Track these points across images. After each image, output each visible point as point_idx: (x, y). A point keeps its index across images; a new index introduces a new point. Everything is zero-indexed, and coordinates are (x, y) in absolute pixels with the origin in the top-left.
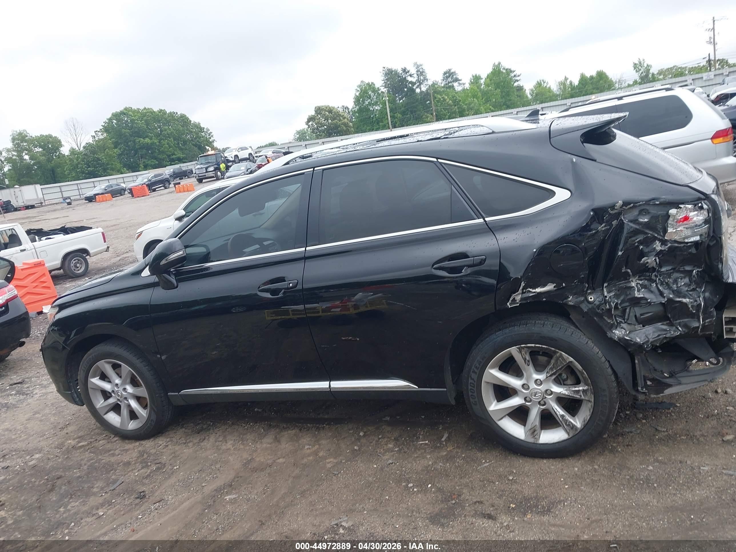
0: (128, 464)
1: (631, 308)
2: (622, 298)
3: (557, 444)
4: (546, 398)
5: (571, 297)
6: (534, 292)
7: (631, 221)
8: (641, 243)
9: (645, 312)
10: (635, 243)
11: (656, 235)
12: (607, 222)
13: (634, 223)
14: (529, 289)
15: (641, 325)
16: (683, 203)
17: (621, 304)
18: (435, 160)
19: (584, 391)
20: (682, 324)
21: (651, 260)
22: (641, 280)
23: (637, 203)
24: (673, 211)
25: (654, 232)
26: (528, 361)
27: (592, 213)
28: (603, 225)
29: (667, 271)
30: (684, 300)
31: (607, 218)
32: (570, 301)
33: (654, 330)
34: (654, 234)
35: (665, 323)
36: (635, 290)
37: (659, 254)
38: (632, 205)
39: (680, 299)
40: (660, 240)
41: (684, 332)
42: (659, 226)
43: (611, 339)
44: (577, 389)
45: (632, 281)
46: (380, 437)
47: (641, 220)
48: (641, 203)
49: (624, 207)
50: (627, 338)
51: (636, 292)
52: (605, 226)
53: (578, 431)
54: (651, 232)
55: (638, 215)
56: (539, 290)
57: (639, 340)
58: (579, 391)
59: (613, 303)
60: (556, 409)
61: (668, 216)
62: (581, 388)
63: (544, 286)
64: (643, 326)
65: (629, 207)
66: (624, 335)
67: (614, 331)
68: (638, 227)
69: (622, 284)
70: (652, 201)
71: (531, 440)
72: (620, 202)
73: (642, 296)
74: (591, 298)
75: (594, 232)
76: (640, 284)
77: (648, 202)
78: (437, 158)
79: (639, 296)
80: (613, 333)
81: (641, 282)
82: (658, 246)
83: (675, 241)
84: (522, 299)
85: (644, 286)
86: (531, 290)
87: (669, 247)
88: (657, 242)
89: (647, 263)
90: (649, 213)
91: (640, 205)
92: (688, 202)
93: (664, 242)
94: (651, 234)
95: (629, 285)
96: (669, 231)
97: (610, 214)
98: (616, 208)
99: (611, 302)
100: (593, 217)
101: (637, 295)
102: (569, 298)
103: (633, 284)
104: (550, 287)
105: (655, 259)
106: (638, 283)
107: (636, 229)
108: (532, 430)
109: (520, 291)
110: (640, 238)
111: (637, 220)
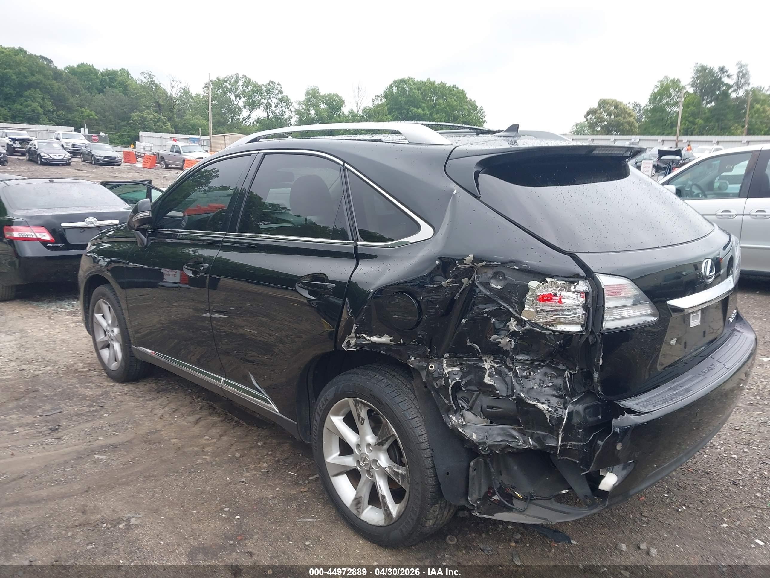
0: (84, 398)
1: (479, 394)
2: (469, 378)
3: (374, 527)
4: (372, 469)
5: (413, 359)
6: (368, 340)
7: (481, 283)
8: (492, 314)
9: (494, 405)
10: (483, 313)
11: (511, 310)
12: (455, 277)
13: (485, 287)
14: (364, 335)
15: (489, 421)
16: (552, 277)
17: (465, 385)
18: (341, 163)
19: (403, 476)
20: (535, 436)
21: (505, 341)
22: (497, 363)
23: (491, 262)
24: (533, 284)
25: (509, 305)
26: (363, 419)
27: (437, 262)
28: (449, 280)
29: (524, 360)
30: (540, 406)
31: (454, 274)
32: (411, 363)
33: (500, 432)
34: (508, 307)
35: (516, 428)
36: (485, 373)
37: (513, 334)
38: (484, 263)
39: (534, 403)
40: (516, 318)
41: (534, 446)
42: (515, 299)
43: (445, 425)
44: (397, 470)
45: (486, 360)
46: (270, 453)
47: (493, 286)
48: (495, 263)
49: (475, 264)
50: (460, 430)
51: (486, 376)
52: (452, 282)
53: (393, 521)
54: (505, 305)
55: (491, 279)
56: (374, 339)
57: (475, 437)
58: (398, 473)
59: (452, 382)
60: (380, 487)
61: (527, 289)
62: (401, 471)
63: (380, 336)
64: (491, 423)
65: (481, 264)
66: (459, 425)
67: (451, 416)
68: (488, 294)
69: (472, 361)
70: (510, 264)
71: (354, 512)
72: (471, 256)
73: (492, 383)
74: (432, 367)
75: (435, 285)
76: (494, 367)
77: (504, 264)
78: (344, 162)
79: (489, 382)
80: (449, 417)
81: (496, 366)
82: (513, 325)
83: (537, 325)
84: (356, 345)
85: (499, 372)
86: (366, 336)
87: (526, 330)
88: (512, 320)
89: (499, 343)
90: (505, 278)
91: (496, 266)
92: (558, 276)
93: (521, 322)
94: (504, 307)
95: (479, 364)
96: (525, 309)
97: (457, 268)
98: (465, 262)
99: (448, 378)
100: (438, 267)
101: (487, 380)
102: (410, 358)
103: (487, 366)
104: (385, 339)
105: (510, 341)
106: (492, 366)
107: (485, 295)
108: (357, 501)
109: (353, 335)
110: (489, 308)
111: (488, 283)
